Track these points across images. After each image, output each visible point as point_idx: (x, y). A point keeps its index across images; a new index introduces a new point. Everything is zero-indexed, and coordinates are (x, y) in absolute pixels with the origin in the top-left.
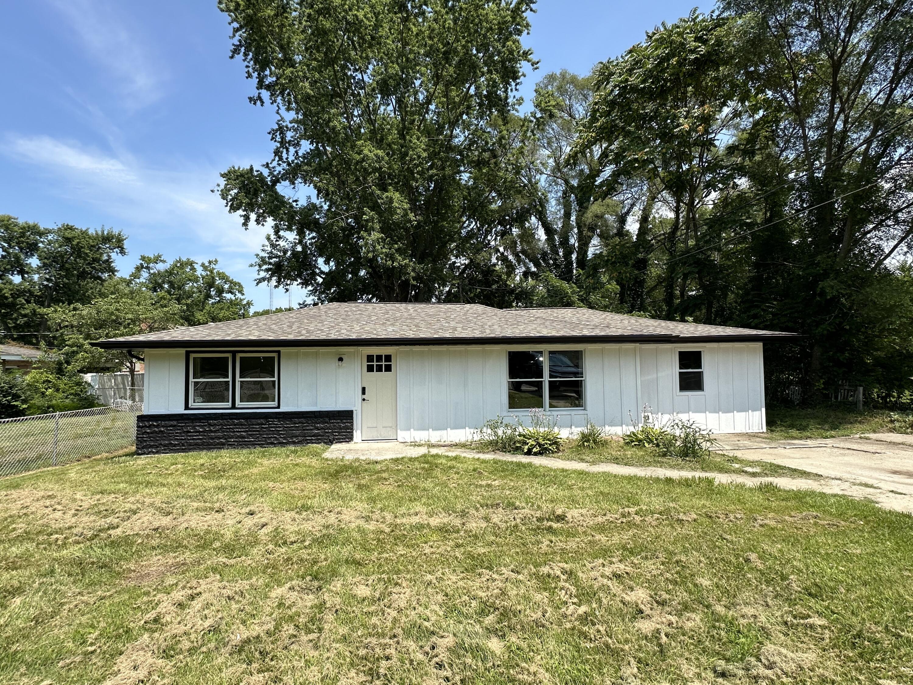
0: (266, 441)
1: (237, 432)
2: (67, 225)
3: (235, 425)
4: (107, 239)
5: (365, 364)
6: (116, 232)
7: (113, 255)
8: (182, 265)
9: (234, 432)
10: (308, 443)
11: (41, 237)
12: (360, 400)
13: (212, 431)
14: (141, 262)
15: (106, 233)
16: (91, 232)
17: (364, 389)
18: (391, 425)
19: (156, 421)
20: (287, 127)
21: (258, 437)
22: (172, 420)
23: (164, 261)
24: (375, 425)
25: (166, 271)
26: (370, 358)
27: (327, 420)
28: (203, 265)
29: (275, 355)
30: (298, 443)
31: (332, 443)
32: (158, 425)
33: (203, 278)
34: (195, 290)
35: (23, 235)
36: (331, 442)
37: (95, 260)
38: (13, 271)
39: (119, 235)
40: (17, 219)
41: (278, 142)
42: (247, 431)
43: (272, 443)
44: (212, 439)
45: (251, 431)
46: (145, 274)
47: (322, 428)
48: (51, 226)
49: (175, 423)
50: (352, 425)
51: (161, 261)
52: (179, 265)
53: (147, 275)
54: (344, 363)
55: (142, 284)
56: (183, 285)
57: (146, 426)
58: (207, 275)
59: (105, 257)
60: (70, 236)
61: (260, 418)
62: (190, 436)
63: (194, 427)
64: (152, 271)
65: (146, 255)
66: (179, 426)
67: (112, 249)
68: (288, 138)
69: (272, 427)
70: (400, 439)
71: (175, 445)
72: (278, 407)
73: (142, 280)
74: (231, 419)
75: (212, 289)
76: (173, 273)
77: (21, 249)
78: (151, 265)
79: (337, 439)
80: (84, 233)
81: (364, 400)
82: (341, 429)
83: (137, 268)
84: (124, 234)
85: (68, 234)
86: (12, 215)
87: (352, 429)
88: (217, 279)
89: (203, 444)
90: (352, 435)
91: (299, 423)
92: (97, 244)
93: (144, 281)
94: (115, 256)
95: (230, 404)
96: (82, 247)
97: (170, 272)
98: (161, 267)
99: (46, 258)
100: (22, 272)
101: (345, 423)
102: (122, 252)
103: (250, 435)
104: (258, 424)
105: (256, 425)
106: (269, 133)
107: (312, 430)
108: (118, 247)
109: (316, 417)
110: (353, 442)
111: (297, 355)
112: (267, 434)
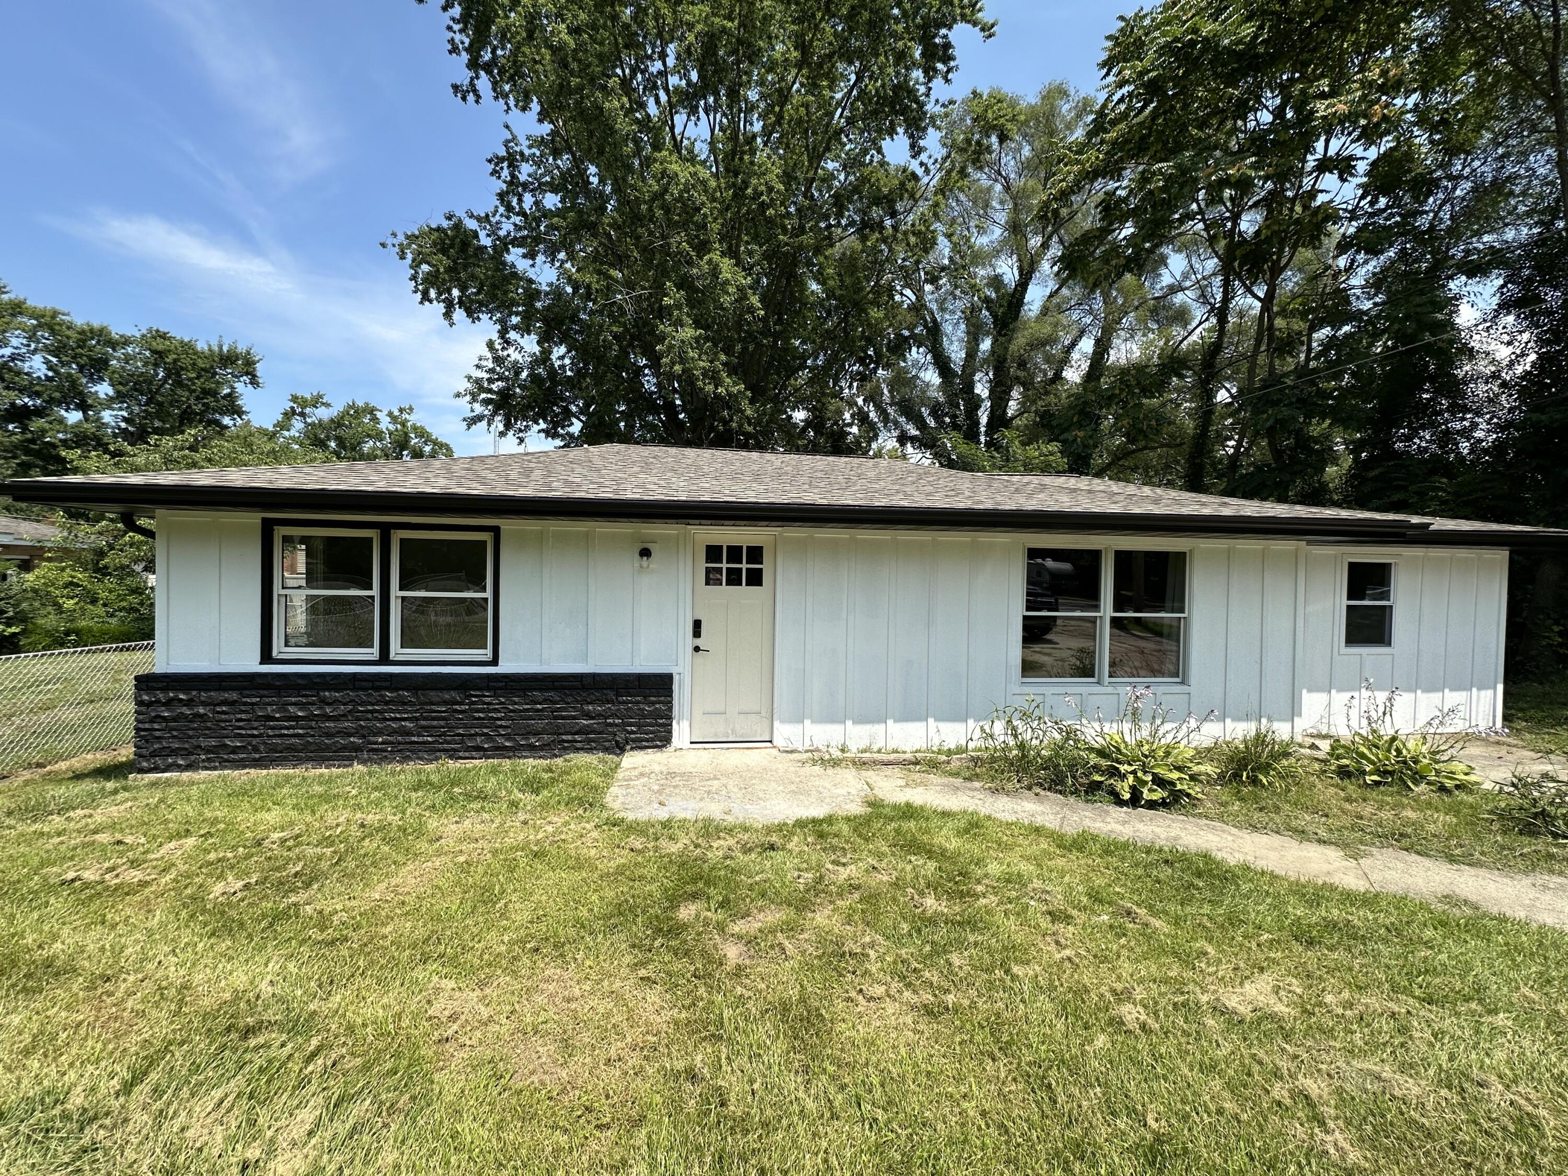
0: (462, 742)
1: (395, 719)
2: (157, 331)
3: (387, 703)
4: (228, 359)
5: (702, 565)
6: (241, 348)
7: (240, 387)
8: (357, 412)
9: (386, 719)
10: (565, 749)
11: (114, 350)
12: (690, 649)
13: (329, 718)
14: (292, 404)
15: (225, 349)
16: (201, 346)
17: (697, 625)
18: (756, 708)
19: (185, 690)
20: (522, 154)
21: (444, 734)
22: (226, 689)
23: (327, 405)
24: (722, 709)
25: (332, 420)
26: (713, 553)
27: (611, 695)
28: (390, 414)
29: (486, 537)
30: (542, 748)
31: (623, 750)
32: (191, 700)
33: (391, 434)
34: (379, 452)
35: (81, 343)
36: (619, 749)
37: (206, 392)
38: (68, 404)
39: (248, 353)
40: (68, 314)
41: (505, 182)
42: (417, 719)
43: (478, 749)
44: (329, 735)
45: (425, 719)
46: (298, 425)
47: (599, 715)
48: (130, 331)
49: (234, 696)
50: (670, 709)
51: (323, 404)
52: (352, 412)
53: (302, 425)
54: (654, 563)
55: (293, 438)
56: (359, 443)
57: (158, 702)
58: (397, 430)
59: (226, 391)
60: (160, 348)
61: (448, 689)
62: (273, 728)
63: (283, 707)
64: (309, 420)
65: (299, 394)
66: (245, 704)
67: (236, 377)
68: (523, 178)
69: (478, 711)
70: (778, 741)
71: (235, 750)
72: (495, 662)
73: (294, 433)
74: (377, 689)
75: (405, 453)
76: (344, 425)
77: (81, 368)
78: (308, 410)
79: (634, 741)
80: (187, 348)
81: (697, 649)
82: (644, 717)
83: (285, 414)
84: (257, 354)
85: (160, 345)
86: (59, 307)
87: (670, 718)
88: (413, 436)
89: (305, 747)
90: (670, 732)
91: (545, 701)
92: (212, 367)
93: (297, 435)
94: (242, 387)
95: (374, 652)
96: (182, 368)
97: (337, 423)
98: (323, 414)
99: (120, 383)
100: (83, 407)
101: (653, 703)
102: (254, 382)
103: (423, 727)
104: (445, 703)
105: (438, 704)
106: (490, 161)
107: (574, 718)
108: (247, 374)
109: (584, 688)
110: (671, 749)
111: (541, 537)
112: (465, 727)
